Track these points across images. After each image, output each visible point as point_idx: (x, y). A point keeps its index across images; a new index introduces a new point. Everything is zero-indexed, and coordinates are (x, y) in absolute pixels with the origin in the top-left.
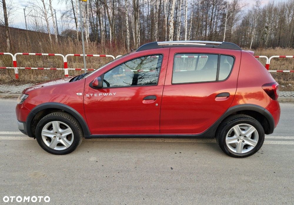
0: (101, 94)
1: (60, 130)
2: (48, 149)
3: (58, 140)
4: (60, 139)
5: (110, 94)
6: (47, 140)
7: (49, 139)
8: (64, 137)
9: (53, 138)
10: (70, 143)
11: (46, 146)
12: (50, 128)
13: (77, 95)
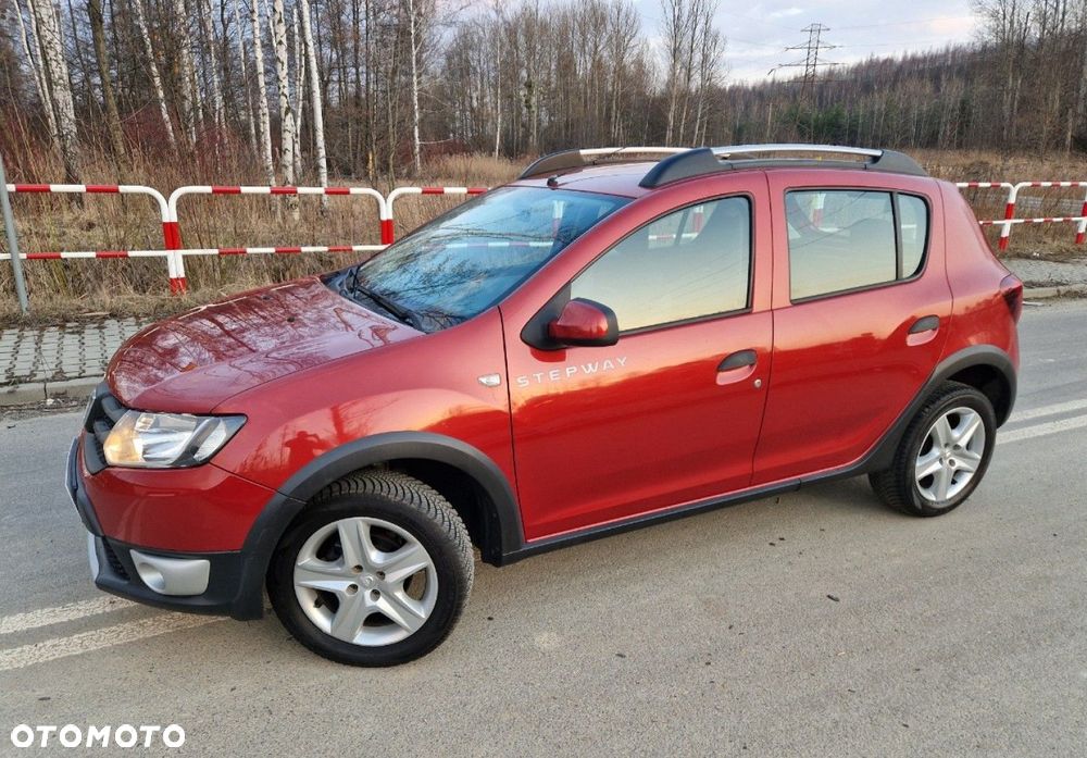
0: (575, 369)
1: (376, 556)
2: (328, 645)
3: (369, 602)
4: (376, 594)
5: (608, 364)
6: (317, 604)
7: (328, 601)
8: (396, 583)
9: (348, 595)
10: (423, 612)
11: (319, 630)
12: (331, 550)
13: (482, 384)
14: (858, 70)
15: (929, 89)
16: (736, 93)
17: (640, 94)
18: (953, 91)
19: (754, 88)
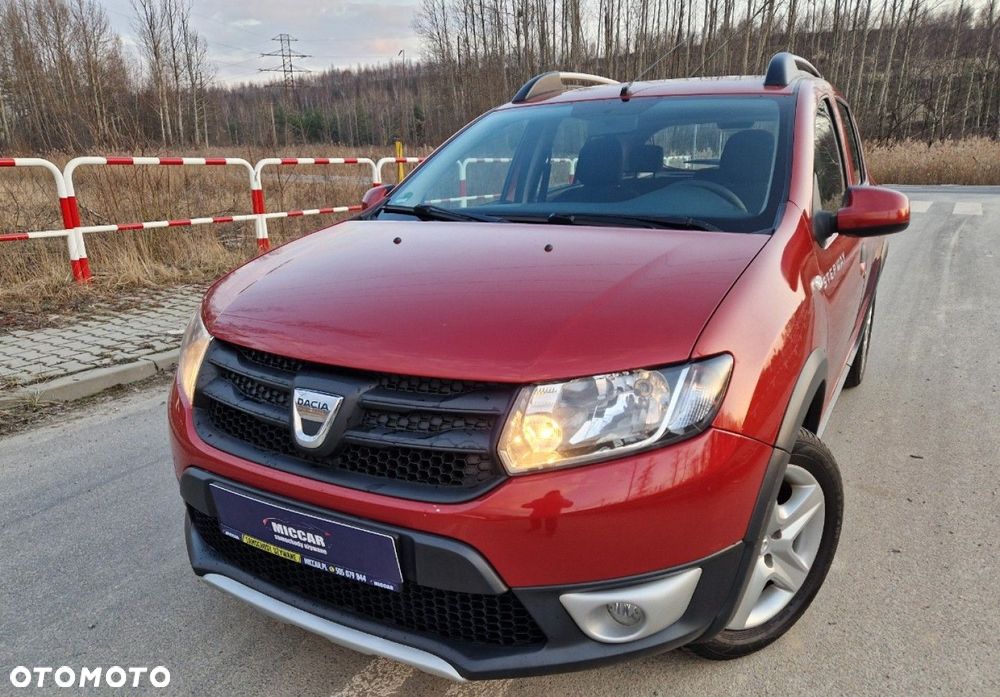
1: (784, 512)
3: (767, 570)
4: (769, 559)
14: (323, 78)
15: (387, 98)
16: (217, 95)
17: (122, 91)
18: (406, 100)
19: (233, 91)
